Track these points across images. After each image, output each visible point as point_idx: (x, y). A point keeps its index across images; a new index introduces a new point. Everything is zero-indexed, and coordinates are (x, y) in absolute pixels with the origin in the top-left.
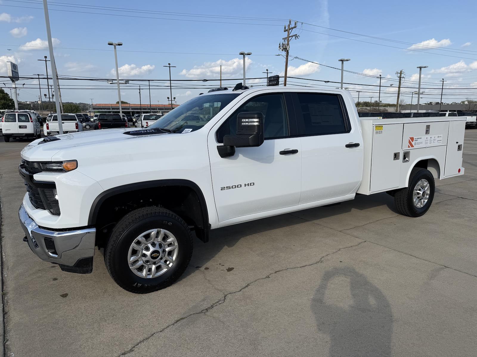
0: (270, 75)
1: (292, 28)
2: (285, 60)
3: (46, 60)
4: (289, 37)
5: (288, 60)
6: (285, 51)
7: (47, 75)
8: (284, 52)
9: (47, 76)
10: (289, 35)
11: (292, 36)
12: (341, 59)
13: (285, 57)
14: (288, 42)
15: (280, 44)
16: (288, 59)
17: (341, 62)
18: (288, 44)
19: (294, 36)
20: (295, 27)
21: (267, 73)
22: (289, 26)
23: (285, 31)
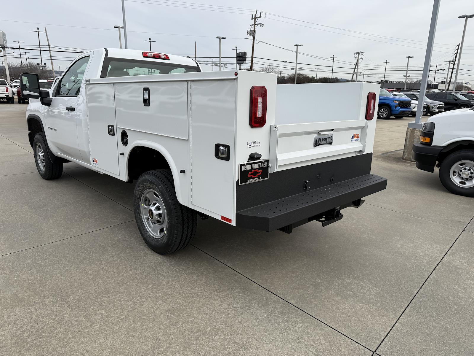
0: (238, 52)
1: (258, 18)
2: (252, 43)
3: (38, 31)
4: (256, 24)
5: (255, 43)
8: (251, 36)
10: (255, 22)
11: (258, 24)
12: (296, 44)
13: (252, 41)
14: (255, 28)
15: (248, 30)
17: (296, 46)
18: (254, 31)
19: (259, 24)
20: (260, 17)
21: (236, 50)
22: (255, 15)
23: (252, 19)
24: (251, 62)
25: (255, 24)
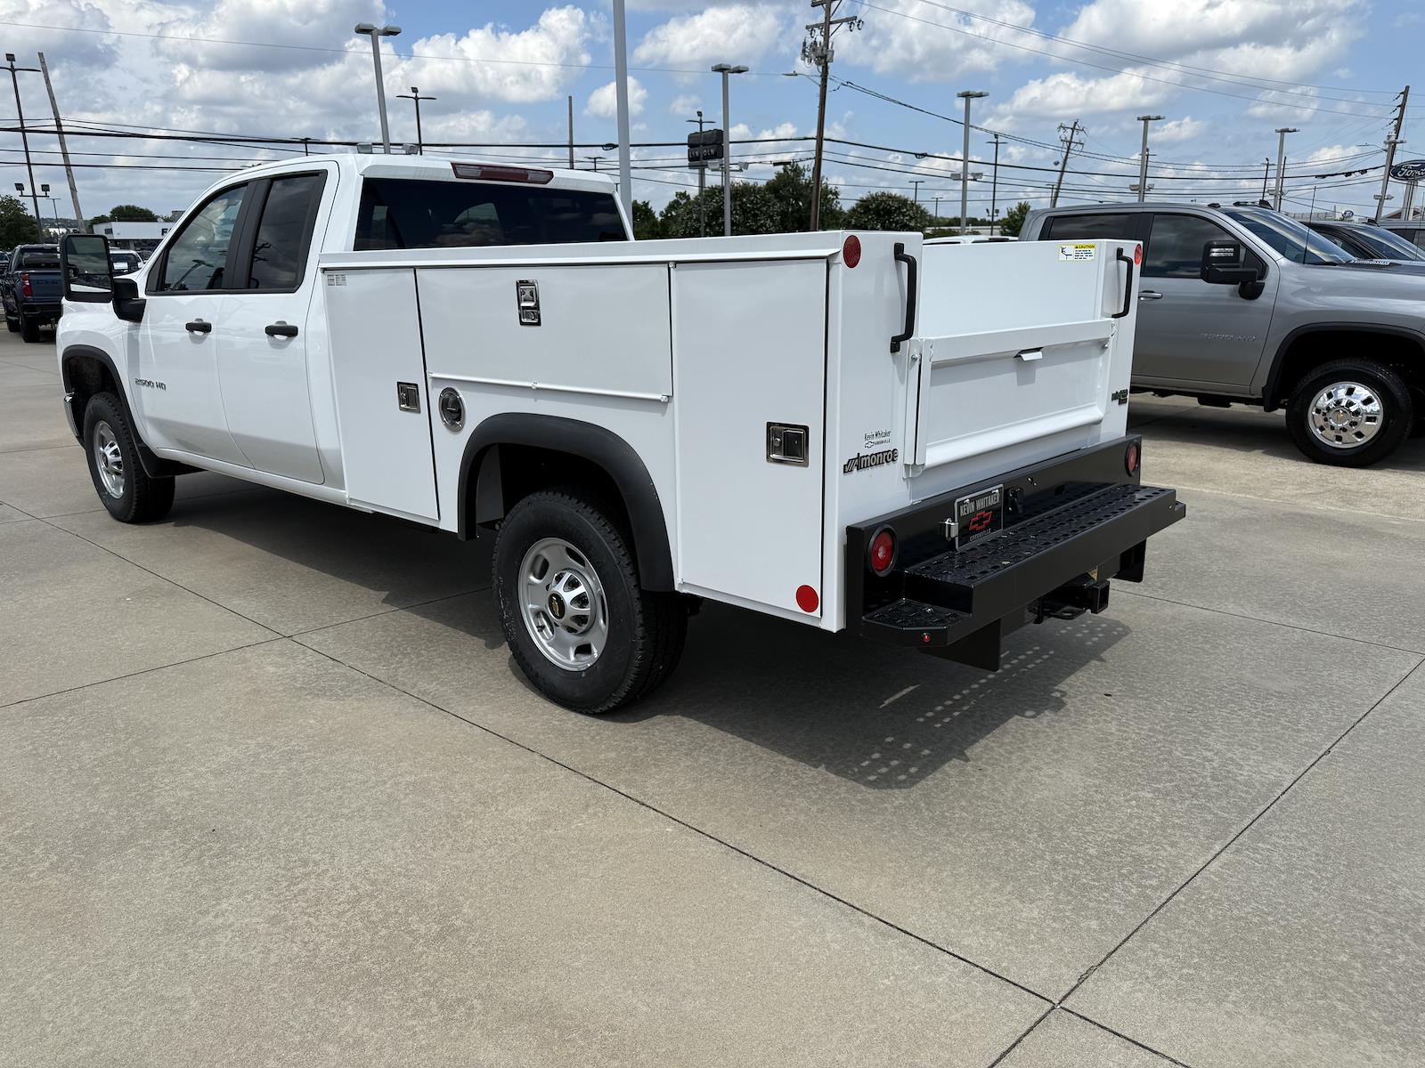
2: (818, 90)
3: (12, 66)
4: (831, 23)
5: (828, 89)
6: (818, 64)
7: (21, 120)
8: (815, 65)
9: (22, 123)
10: (828, 16)
11: (841, 21)
12: (966, 90)
13: (819, 80)
14: (827, 36)
15: (804, 44)
16: (826, 86)
17: (965, 99)
18: (827, 45)
19: (846, 20)
23: (814, 5)
24: (813, 154)
25: (828, 23)
